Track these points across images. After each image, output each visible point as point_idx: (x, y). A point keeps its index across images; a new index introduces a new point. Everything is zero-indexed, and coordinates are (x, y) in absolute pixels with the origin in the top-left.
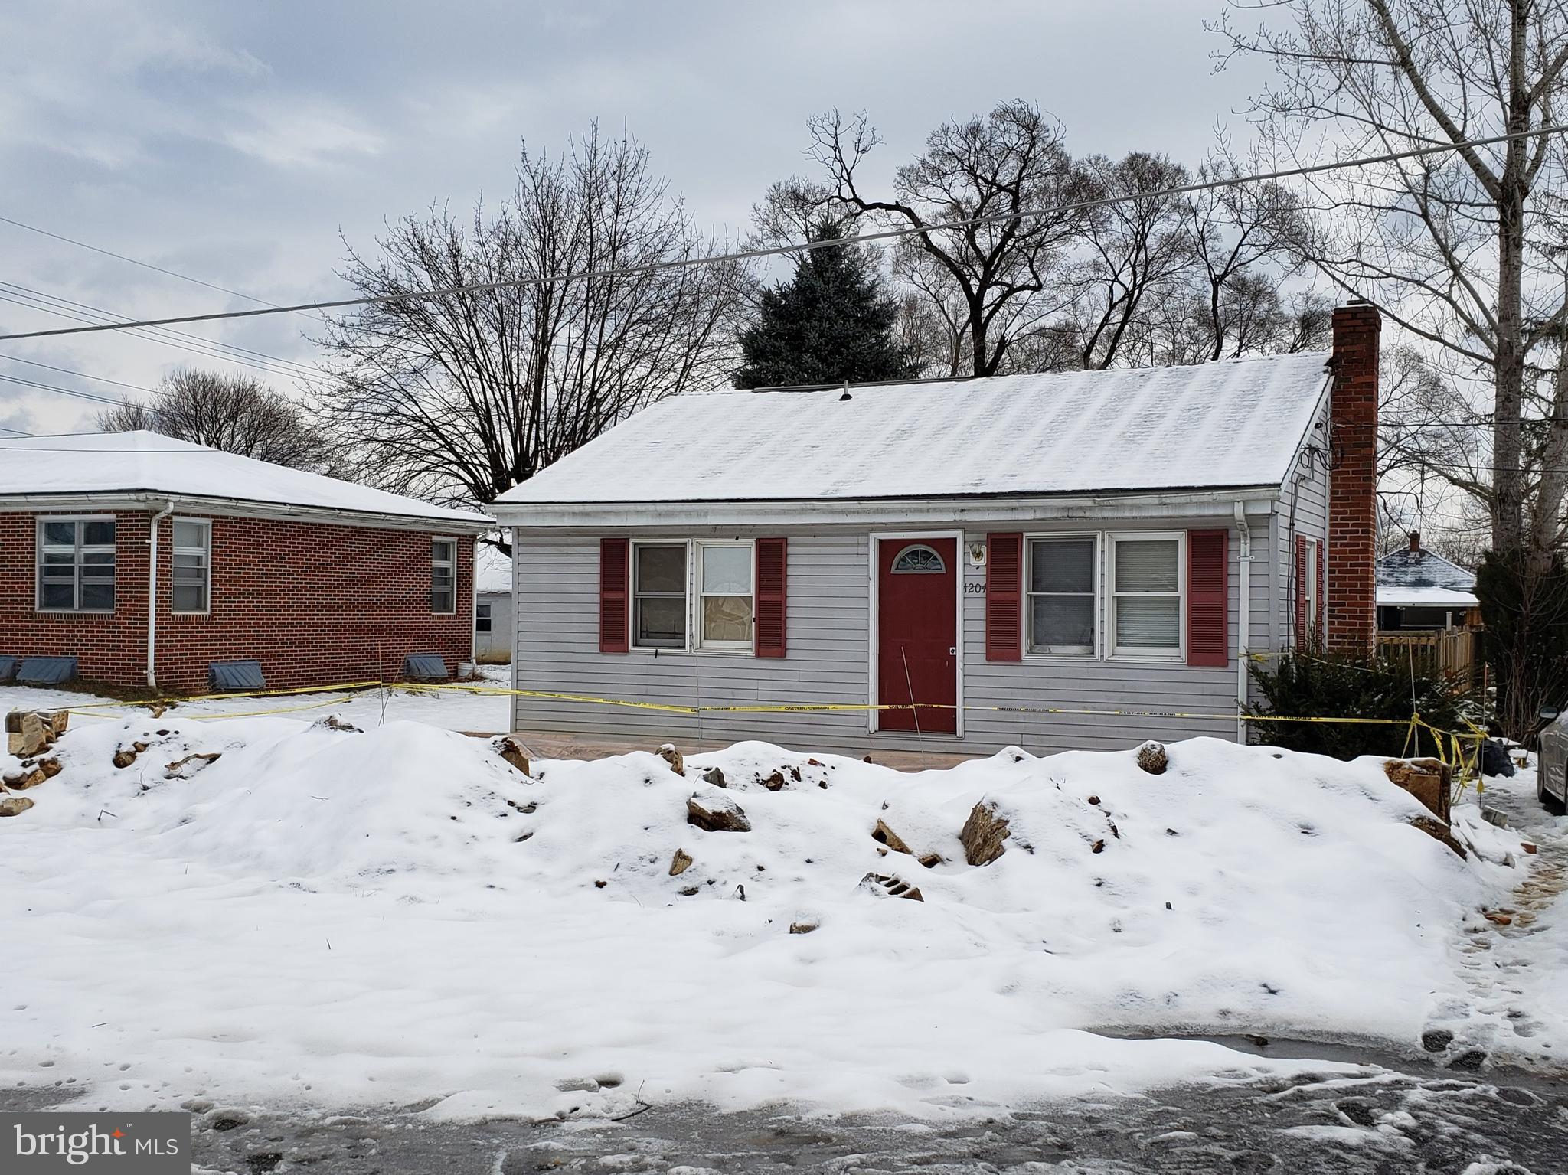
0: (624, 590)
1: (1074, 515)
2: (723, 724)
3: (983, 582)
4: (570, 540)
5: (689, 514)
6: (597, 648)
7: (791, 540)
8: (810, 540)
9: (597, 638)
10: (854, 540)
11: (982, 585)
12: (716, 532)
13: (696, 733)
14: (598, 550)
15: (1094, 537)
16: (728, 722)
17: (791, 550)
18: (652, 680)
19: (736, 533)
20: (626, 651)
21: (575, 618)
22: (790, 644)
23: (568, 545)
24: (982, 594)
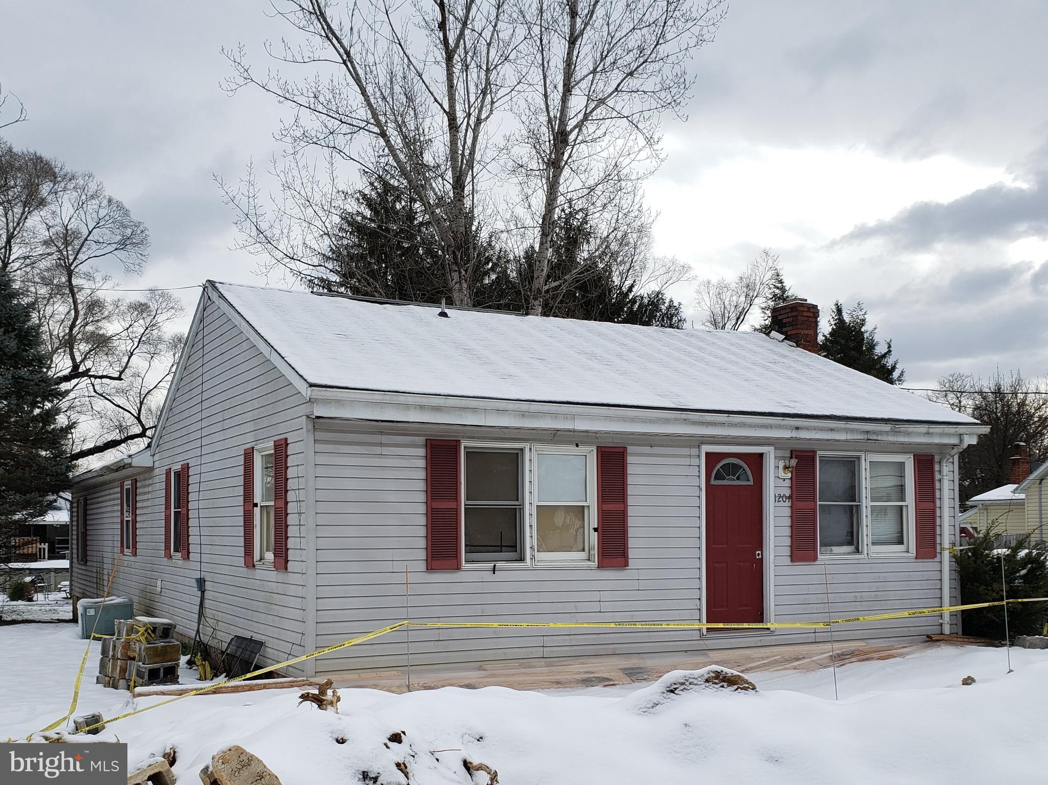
0: (457, 498)
1: (871, 438)
2: (567, 640)
3: (787, 492)
4: (385, 439)
5: (554, 416)
6: (422, 566)
7: (630, 449)
8: (647, 450)
9: (422, 555)
10: (686, 451)
11: (788, 495)
12: (555, 437)
13: (539, 652)
14: (422, 452)
15: (859, 458)
16: (572, 637)
17: (630, 459)
18: (488, 599)
19: (576, 438)
20: (458, 568)
21: (392, 531)
22: (632, 553)
23: (381, 445)
24: (788, 503)
